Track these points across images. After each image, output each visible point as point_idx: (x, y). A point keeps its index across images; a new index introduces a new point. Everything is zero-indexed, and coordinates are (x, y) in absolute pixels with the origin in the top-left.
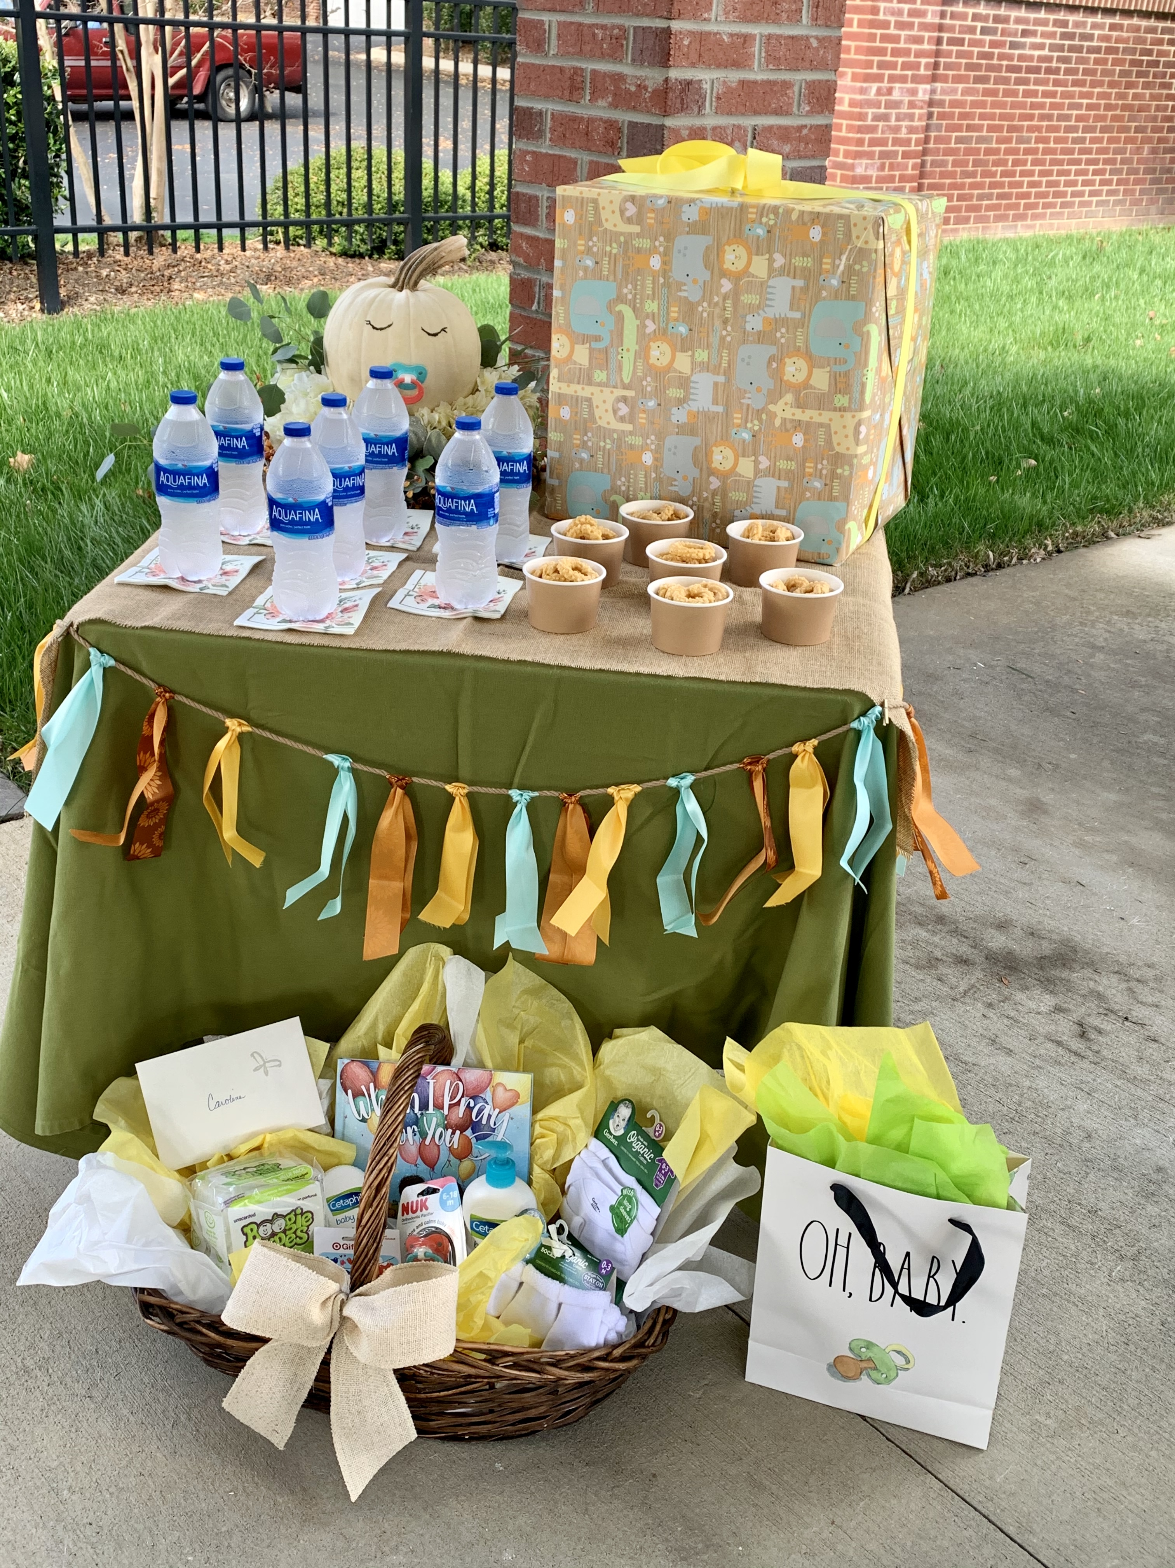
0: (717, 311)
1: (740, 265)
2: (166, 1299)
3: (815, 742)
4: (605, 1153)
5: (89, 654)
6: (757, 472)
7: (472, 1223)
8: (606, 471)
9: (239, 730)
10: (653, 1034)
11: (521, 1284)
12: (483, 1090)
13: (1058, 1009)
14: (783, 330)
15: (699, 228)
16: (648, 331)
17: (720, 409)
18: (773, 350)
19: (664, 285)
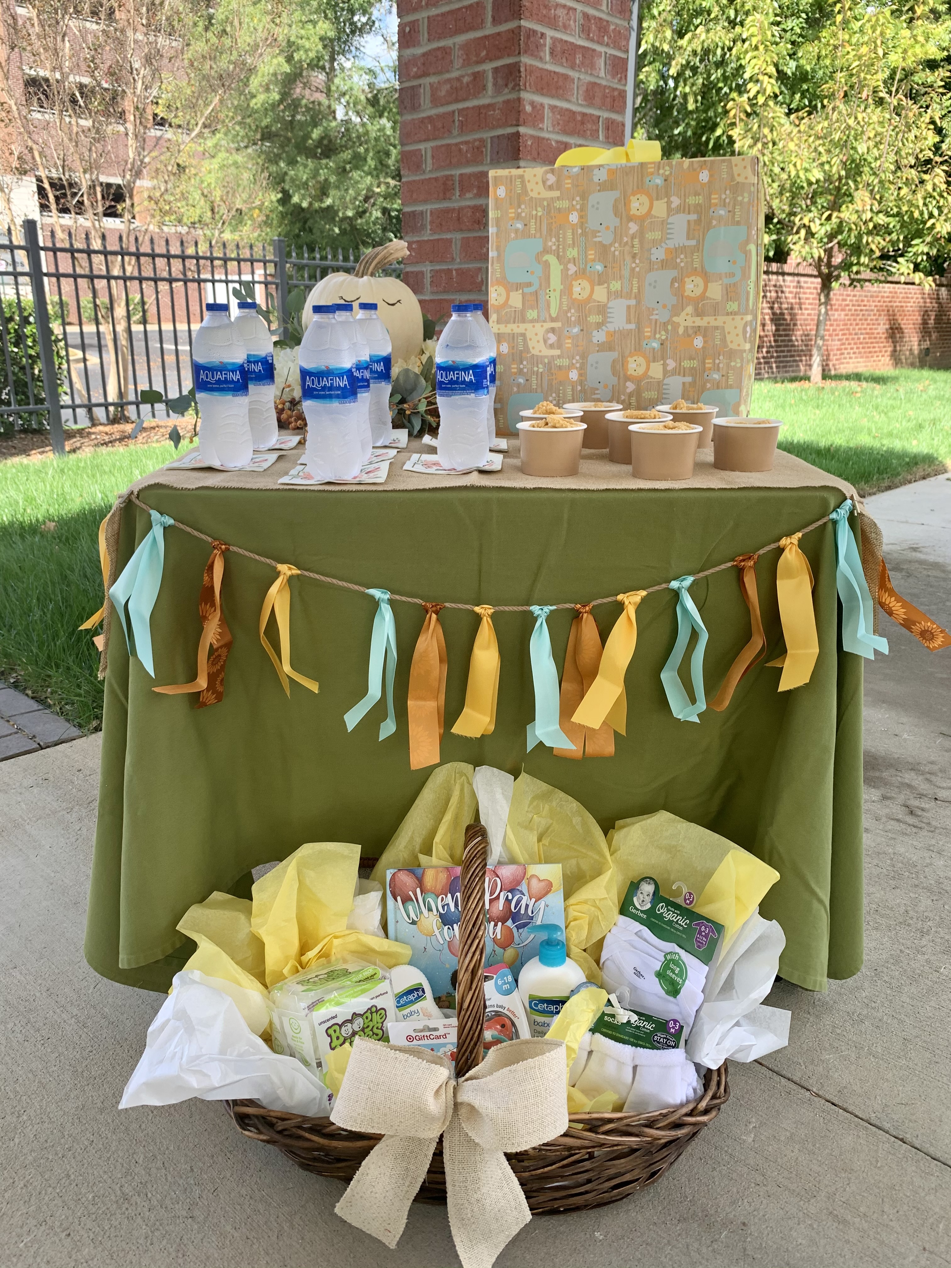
0: (627, 248)
1: (644, 210)
2: (264, 1108)
3: (800, 535)
4: (637, 926)
5: (150, 515)
6: (665, 372)
7: (530, 1003)
8: (539, 390)
9: (289, 573)
10: (663, 816)
11: (590, 1053)
12: (519, 883)
13: (885, 798)
14: (682, 256)
16: (570, 273)
17: (632, 326)
18: (674, 273)
19: (582, 234)
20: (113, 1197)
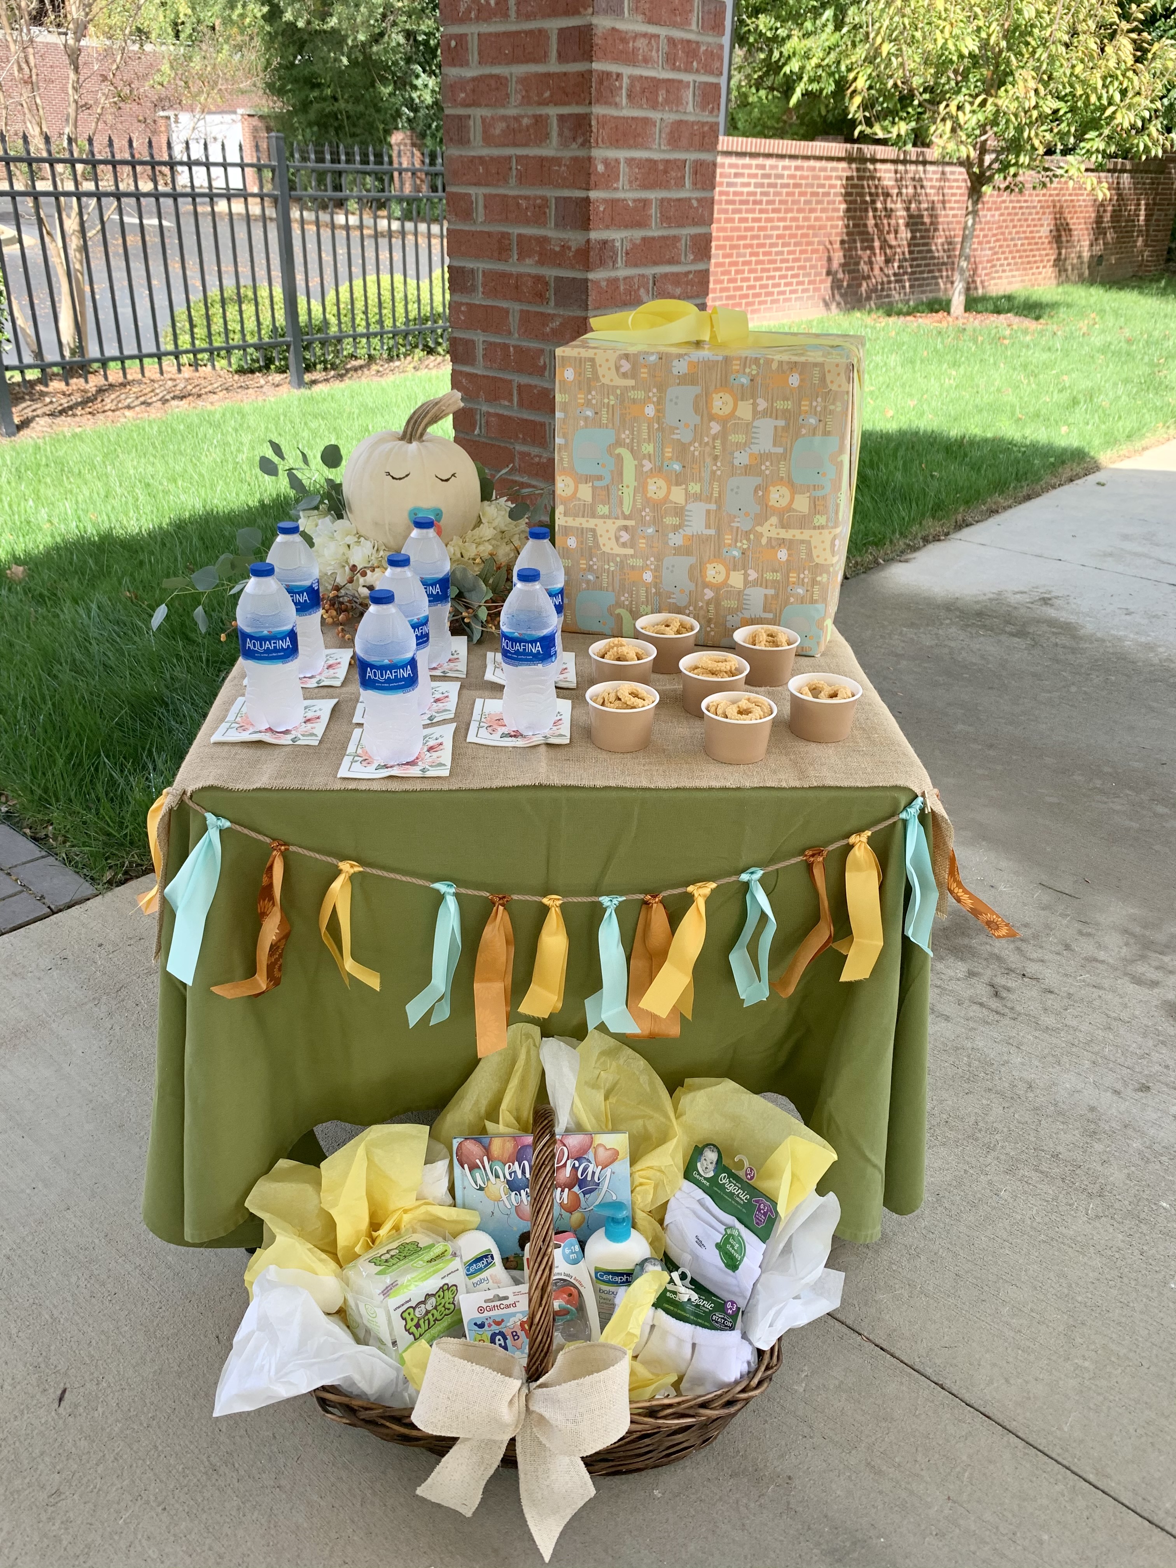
0: (708, 449)
1: (727, 410)
2: (346, 1396)
3: (869, 833)
4: (700, 1194)
5: (205, 819)
6: (746, 582)
7: (596, 1273)
8: (610, 588)
9: (352, 871)
10: (729, 1086)
11: (653, 1327)
12: (586, 1151)
13: (971, 974)
14: (768, 464)
15: (689, 379)
16: (645, 469)
17: (712, 532)
18: (758, 480)
19: (658, 429)
20: (202, 1469)
